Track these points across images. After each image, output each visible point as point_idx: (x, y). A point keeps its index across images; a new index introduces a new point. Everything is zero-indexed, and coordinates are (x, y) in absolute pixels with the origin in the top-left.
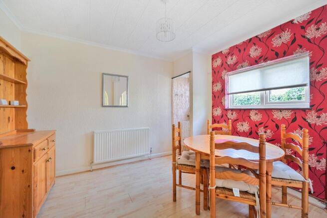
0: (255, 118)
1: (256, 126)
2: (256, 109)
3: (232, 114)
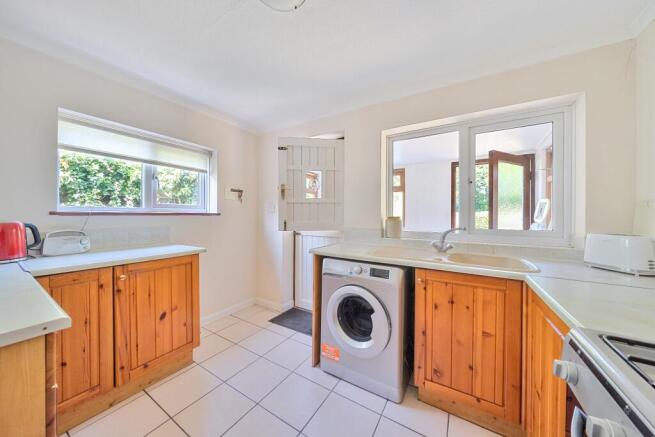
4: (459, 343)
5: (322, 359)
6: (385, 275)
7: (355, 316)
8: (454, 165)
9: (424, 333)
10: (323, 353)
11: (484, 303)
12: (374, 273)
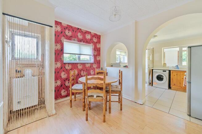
0: (80, 67)
1: (80, 71)
2: (80, 63)
3: (69, 66)
4: (178, 80)
5: (153, 85)
6: (165, 71)
7: (160, 78)
8: (178, 51)
9: (172, 79)
10: (153, 84)
11: (182, 74)
12: (163, 71)
